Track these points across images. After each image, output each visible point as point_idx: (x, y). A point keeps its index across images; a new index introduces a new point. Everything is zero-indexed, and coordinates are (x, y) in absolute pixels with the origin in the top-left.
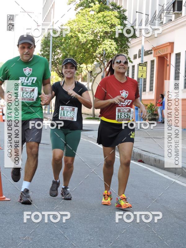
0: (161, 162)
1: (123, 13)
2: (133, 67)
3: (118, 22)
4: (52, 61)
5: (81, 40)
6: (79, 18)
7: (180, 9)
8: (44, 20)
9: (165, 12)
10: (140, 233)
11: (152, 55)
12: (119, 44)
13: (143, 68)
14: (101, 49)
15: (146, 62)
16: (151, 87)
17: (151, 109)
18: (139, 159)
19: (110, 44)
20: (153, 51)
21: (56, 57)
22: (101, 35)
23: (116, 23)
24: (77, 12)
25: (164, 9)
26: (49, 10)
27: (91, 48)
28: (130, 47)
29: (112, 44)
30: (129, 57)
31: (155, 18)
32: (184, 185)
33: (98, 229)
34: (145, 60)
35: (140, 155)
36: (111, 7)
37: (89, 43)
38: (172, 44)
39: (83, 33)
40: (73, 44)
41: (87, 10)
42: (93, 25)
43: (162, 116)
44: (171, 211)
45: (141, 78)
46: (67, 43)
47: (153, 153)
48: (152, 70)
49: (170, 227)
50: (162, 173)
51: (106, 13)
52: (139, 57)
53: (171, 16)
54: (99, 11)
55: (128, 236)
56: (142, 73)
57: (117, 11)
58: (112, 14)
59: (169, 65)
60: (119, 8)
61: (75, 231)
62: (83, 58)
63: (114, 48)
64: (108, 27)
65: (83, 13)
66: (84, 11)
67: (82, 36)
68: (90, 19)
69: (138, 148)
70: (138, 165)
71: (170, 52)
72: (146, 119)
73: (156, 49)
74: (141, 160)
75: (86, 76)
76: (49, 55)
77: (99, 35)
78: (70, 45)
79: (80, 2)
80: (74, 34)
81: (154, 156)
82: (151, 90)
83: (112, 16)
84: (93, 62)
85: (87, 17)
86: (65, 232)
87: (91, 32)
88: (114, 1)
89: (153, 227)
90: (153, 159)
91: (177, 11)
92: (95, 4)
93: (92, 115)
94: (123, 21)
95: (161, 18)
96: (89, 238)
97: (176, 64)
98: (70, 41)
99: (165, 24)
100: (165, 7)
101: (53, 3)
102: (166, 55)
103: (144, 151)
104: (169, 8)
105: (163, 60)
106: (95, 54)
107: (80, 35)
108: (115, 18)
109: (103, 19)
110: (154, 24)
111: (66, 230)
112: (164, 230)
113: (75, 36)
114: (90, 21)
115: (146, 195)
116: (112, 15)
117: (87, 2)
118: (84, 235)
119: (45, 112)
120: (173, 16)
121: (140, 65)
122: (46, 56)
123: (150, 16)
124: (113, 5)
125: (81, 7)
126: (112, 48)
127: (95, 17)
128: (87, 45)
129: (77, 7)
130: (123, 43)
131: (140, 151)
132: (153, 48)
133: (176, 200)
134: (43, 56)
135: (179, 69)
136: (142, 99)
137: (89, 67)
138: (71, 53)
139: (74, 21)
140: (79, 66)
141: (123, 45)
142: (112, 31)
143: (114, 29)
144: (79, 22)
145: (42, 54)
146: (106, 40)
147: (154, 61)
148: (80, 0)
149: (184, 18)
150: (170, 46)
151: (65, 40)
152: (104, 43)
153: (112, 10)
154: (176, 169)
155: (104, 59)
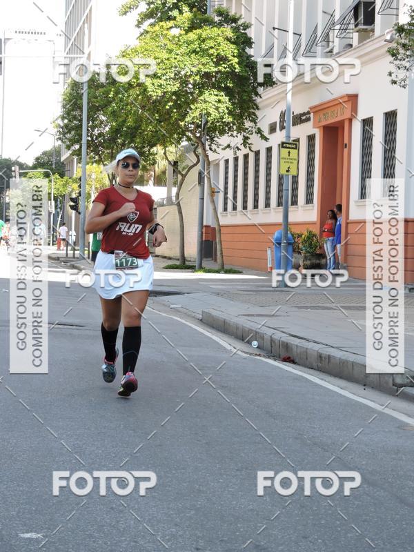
0: (332, 360)
1: (243, 32)
2: (269, 150)
3: (232, 52)
4: (88, 141)
5: (150, 93)
6: (147, 43)
7: (370, 21)
8: (67, 50)
9: (338, 27)
11: (310, 124)
12: (236, 101)
13: (289, 152)
14: (197, 114)
15: (298, 140)
16: (309, 194)
17: (311, 244)
18: (284, 354)
19: (216, 101)
21: (96, 132)
22: (195, 81)
23: (229, 54)
24: (141, 30)
25: (336, 21)
26: (79, 27)
27: (175, 110)
28: (260, 106)
29: (219, 101)
30: (259, 129)
31: (316, 42)
32: (383, 411)
34: (294, 136)
35: (286, 346)
36: (217, 19)
37: (170, 100)
38: (353, 99)
39: (155, 76)
40: (136, 99)
41: (162, 26)
42: (178, 60)
45: (287, 176)
46: (121, 100)
47: (315, 342)
48: (311, 156)
49: (355, 504)
50: (334, 385)
51: (206, 32)
52: (282, 128)
53: (351, 35)
54: (192, 28)
56: (288, 165)
57: (229, 27)
58: (220, 33)
59: (348, 146)
60: (235, 20)
63: (225, 109)
64: (211, 64)
65: (155, 32)
66: (157, 28)
67: (153, 84)
68: (170, 46)
69: (284, 330)
70: (281, 368)
71: (349, 116)
72: (300, 266)
73: (318, 110)
74: (289, 358)
75: (164, 173)
76: (80, 127)
77: (192, 82)
78: (127, 105)
79: (148, 7)
80: (135, 81)
81: (317, 347)
82: (309, 201)
83: (219, 39)
84: (179, 141)
85: (163, 41)
87: (172, 75)
88: (225, 6)
90: (316, 353)
91: (364, 24)
92: (181, 12)
93: (178, 260)
94: (243, 50)
95: (328, 42)
96: (174, 533)
97: (363, 142)
98: (126, 95)
99: (337, 54)
100: (337, 17)
101: (87, 11)
102: (342, 122)
103: (295, 336)
104: (346, 19)
105: (334, 135)
106: (182, 124)
107: (148, 82)
108: (226, 42)
109: (200, 44)
110: (312, 54)
113: (138, 85)
114: (170, 51)
115: (299, 434)
116: (219, 35)
117: (164, 8)
119: (74, 254)
120: (356, 35)
121: (283, 147)
122: (73, 129)
123: (303, 37)
124: (220, 13)
125: (149, 18)
126: (220, 110)
127: (182, 41)
128: (165, 106)
129: (142, 18)
130: (245, 97)
131: (285, 338)
132: (311, 108)
133: (366, 445)
134: (67, 129)
135: (370, 154)
136: (289, 221)
137: (171, 153)
138: (130, 122)
139: (136, 51)
140: (149, 150)
141: (244, 101)
142: (220, 71)
143: (224, 68)
144: (145, 53)
145: (66, 126)
146: (206, 92)
147: (315, 137)
148: (149, 4)
149: (380, 39)
150: (351, 102)
151: (117, 93)
152: (203, 99)
153: (219, 24)
154: (366, 376)
155: (202, 135)
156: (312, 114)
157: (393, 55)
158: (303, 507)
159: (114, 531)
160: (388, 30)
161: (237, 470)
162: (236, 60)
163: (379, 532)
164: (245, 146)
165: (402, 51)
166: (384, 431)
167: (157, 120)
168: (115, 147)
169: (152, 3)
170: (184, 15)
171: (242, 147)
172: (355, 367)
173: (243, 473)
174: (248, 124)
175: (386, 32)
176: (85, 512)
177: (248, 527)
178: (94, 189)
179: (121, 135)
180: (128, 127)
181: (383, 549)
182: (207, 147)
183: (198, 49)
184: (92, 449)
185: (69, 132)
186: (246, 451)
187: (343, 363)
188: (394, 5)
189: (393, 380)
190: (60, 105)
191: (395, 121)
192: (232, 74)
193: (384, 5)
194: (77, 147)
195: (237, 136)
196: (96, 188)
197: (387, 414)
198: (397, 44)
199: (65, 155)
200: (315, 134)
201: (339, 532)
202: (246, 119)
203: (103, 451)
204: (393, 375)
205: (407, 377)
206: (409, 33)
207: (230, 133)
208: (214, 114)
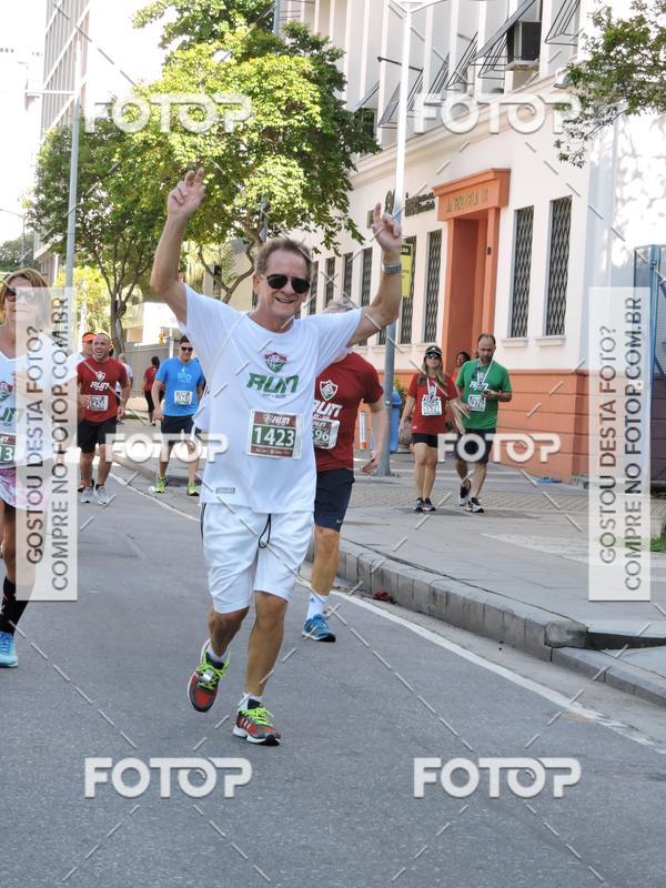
0: (452, 601)
1: (330, 63)
2: (367, 253)
3: (312, 96)
4: (77, 229)
5: (178, 158)
6: (175, 78)
7: (533, 53)
8: (48, 79)
9: (481, 61)
10: (356, 863)
11: (433, 214)
12: (316, 174)
14: (253, 194)
15: (412, 240)
16: (429, 326)
18: (377, 589)
19: (284, 175)
21: (91, 215)
22: (251, 140)
23: (306, 99)
24: (167, 52)
25: (478, 50)
26: (68, 43)
27: (217, 187)
28: (351, 181)
29: (289, 175)
30: (350, 221)
31: (445, 84)
32: (526, 686)
33: (212, 849)
34: (407, 232)
35: (381, 575)
36: (289, 42)
37: (210, 169)
38: (503, 176)
40: (155, 167)
41: (200, 50)
46: (131, 167)
47: (426, 570)
48: (434, 265)
49: (465, 840)
50: (454, 642)
51: (271, 62)
53: (501, 75)
54: (246, 56)
55: (316, 875)
57: (308, 55)
58: (293, 64)
59: (493, 251)
60: (317, 45)
63: (298, 188)
64: (278, 113)
65: (188, 59)
66: (191, 53)
67: (183, 144)
68: (211, 83)
69: (379, 549)
70: (370, 612)
71: (496, 204)
73: (447, 192)
74: (386, 594)
75: (200, 282)
76: (65, 206)
77: (245, 141)
78: (140, 176)
79: (179, 16)
80: (154, 137)
81: (428, 578)
82: (429, 336)
83: (291, 73)
84: (220, 238)
85: (202, 75)
88: (302, 20)
89: (406, 838)
90: (427, 589)
91: (524, 58)
92: (232, 25)
94: (330, 92)
95: (466, 83)
96: (179, 883)
97: (517, 245)
98: (139, 160)
100: (480, 45)
101: (82, 18)
102: (485, 213)
103: (396, 560)
104: (494, 49)
105: (471, 232)
106: (228, 208)
107: (175, 140)
108: (301, 79)
109: (260, 82)
113: (160, 144)
114: (212, 91)
115: (390, 723)
116: (290, 68)
117: (205, 18)
120: (509, 75)
122: (54, 210)
123: (426, 74)
124: (294, 33)
125: (181, 33)
126: (291, 189)
127: (232, 75)
129: (170, 34)
130: (330, 169)
131: (380, 562)
132: (436, 189)
133: (494, 743)
134: (44, 209)
135: (527, 266)
136: (396, 368)
137: (212, 250)
138: (145, 203)
139: (157, 90)
141: (329, 175)
142: (291, 126)
143: (299, 121)
145: (42, 205)
146: (268, 159)
147: (440, 234)
148: (181, 11)
149: (546, 83)
150: (498, 182)
151: (124, 156)
152: (263, 170)
153: (291, 50)
154: (505, 628)
155: (261, 227)
156: (437, 198)
158: (386, 843)
159: (86, 879)
160: (561, 70)
161: (287, 781)
162: (318, 109)
164: (327, 245)
168: (121, 240)
169: (187, 9)
170: (238, 30)
171: (322, 248)
172: (487, 613)
173: (297, 786)
174: (334, 212)
175: (557, 72)
176: (43, 847)
177: (295, 875)
178: (85, 307)
179: (130, 224)
180: (142, 211)
184: (60, 741)
185: (47, 214)
186: (302, 750)
187: (468, 605)
188: (571, 29)
189: (545, 635)
190: (34, 170)
191: (569, 215)
192: (310, 132)
193: (555, 27)
194: (59, 238)
195: (315, 231)
196: (89, 306)
197: (532, 692)
199: (40, 250)
200: (440, 231)
202: (331, 203)
203: (77, 746)
204: (545, 627)
205: (568, 632)
206: (590, 78)
207: (305, 224)
208: (281, 194)
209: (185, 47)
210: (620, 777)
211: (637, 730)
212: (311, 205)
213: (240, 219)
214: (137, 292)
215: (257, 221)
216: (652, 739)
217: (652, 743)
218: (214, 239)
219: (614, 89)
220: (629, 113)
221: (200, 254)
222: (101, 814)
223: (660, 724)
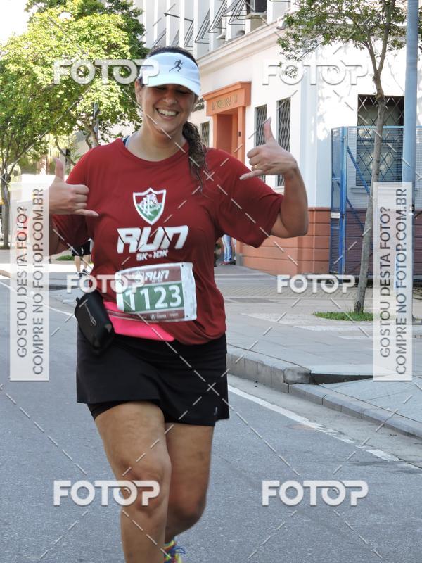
1: (134, 18)
3: (123, 39)
5: (40, 82)
6: (36, 30)
7: (262, 7)
9: (230, 14)
11: (204, 112)
12: (128, 89)
14: (89, 103)
19: (108, 90)
20: (205, 103)
23: (120, 41)
24: (31, 15)
25: (228, 7)
27: (66, 99)
29: (111, 90)
31: (208, 29)
32: (273, 409)
36: (107, 5)
37: (60, 88)
38: (246, 86)
39: (45, 64)
40: (25, 88)
41: (51, 13)
42: (68, 47)
43: (231, 248)
44: (243, 472)
46: (10, 89)
49: (238, 509)
51: (97, 18)
53: (243, 22)
54: (82, 15)
57: (120, 13)
58: (111, 20)
59: (242, 134)
60: (125, 7)
61: (26, 529)
62: (47, 120)
63: (117, 99)
64: (102, 51)
65: (44, 18)
66: (46, 14)
67: (43, 72)
68: (59, 33)
71: (243, 104)
73: (212, 97)
78: (17, 94)
80: (24, 69)
83: (110, 24)
84: (70, 130)
85: (53, 28)
86: (5, 533)
91: (257, 11)
94: (135, 37)
95: (221, 28)
97: (257, 130)
98: (15, 84)
99: (230, 40)
100: (229, 3)
102: (236, 110)
104: (238, 6)
105: (228, 123)
106: (73, 113)
107: (37, 70)
108: (116, 29)
109: (90, 32)
110: (205, 41)
111: (6, 527)
112: (224, 516)
113: (28, 73)
114: (60, 38)
116: (109, 22)
118: (46, 536)
120: (248, 22)
123: (196, 23)
125: (38, 2)
126: (112, 99)
127: (72, 28)
128: (55, 94)
129: (31, 2)
132: (204, 96)
137: (64, 139)
138: (20, 111)
139: (25, 39)
140: (41, 139)
143: (116, 55)
144: (34, 40)
146: (98, 80)
147: (208, 125)
149: (272, 26)
150: (244, 90)
151: (5, 81)
152: (94, 88)
153: (109, 11)
154: (258, 373)
155: (94, 124)
156: (205, 101)
157: (283, 46)
160: (281, 17)
162: (128, 47)
163: (261, 537)
165: (292, 41)
166: (273, 431)
167: (48, 109)
168: (6, 135)
172: (247, 364)
175: (278, 19)
179: (11, 125)
180: (18, 116)
181: (263, 554)
182: (100, 137)
183: (89, 37)
187: (235, 359)
189: (284, 377)
191: (289, 110)
195: (129, 125)
197: (277, 413)
198: (288, 34)
200: (208, 123)
201: (222, 538)
204: (283, 371)
205: (298, 374)
206: (300, 23)
207: (122, 121)
208: (106, 103)
209: (41, 11)
210: (333, 464)
211: (344, 434)
212: (126, 110)
213: (80, 119)
214: (17, 168)
215: (92, 120)
216: (353, 440)
217: (353, 442)
218: (64, 132)
219: (315, 29)
220: (325, 44)
221: (56, 143)
222: (6, 503)
223: (358, 430)
